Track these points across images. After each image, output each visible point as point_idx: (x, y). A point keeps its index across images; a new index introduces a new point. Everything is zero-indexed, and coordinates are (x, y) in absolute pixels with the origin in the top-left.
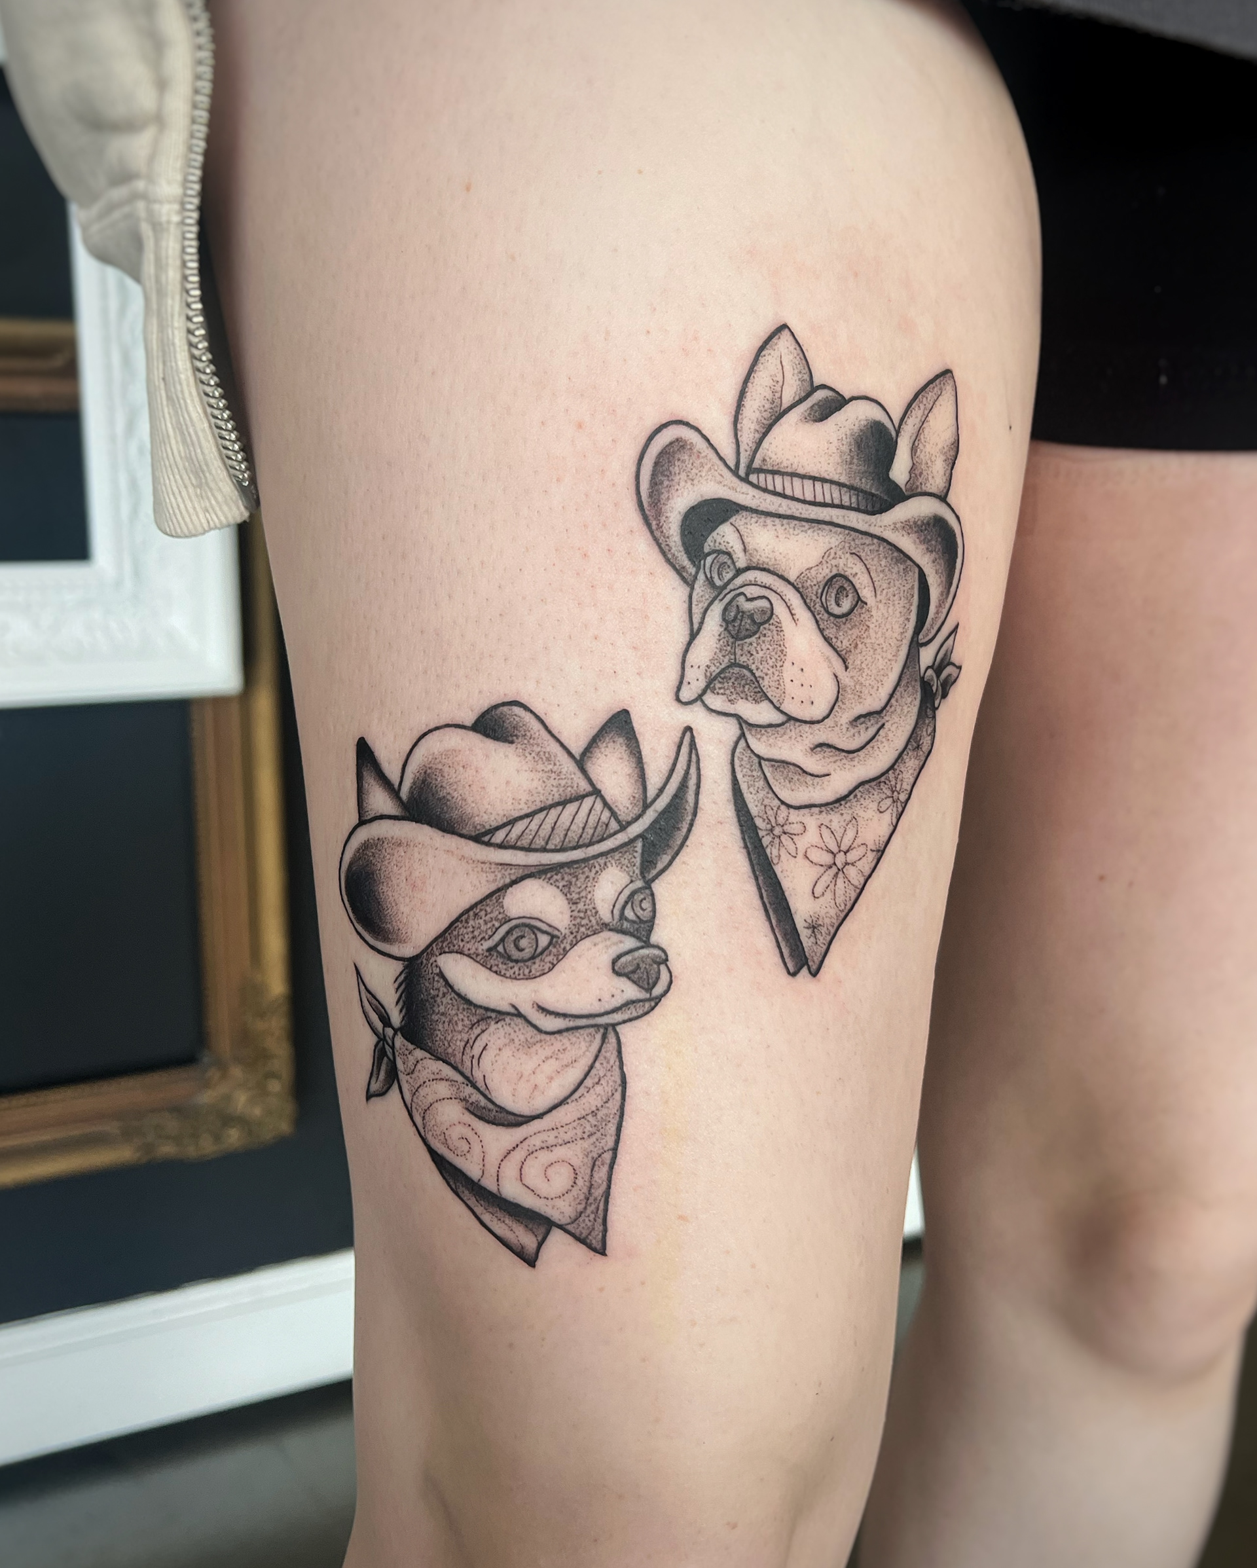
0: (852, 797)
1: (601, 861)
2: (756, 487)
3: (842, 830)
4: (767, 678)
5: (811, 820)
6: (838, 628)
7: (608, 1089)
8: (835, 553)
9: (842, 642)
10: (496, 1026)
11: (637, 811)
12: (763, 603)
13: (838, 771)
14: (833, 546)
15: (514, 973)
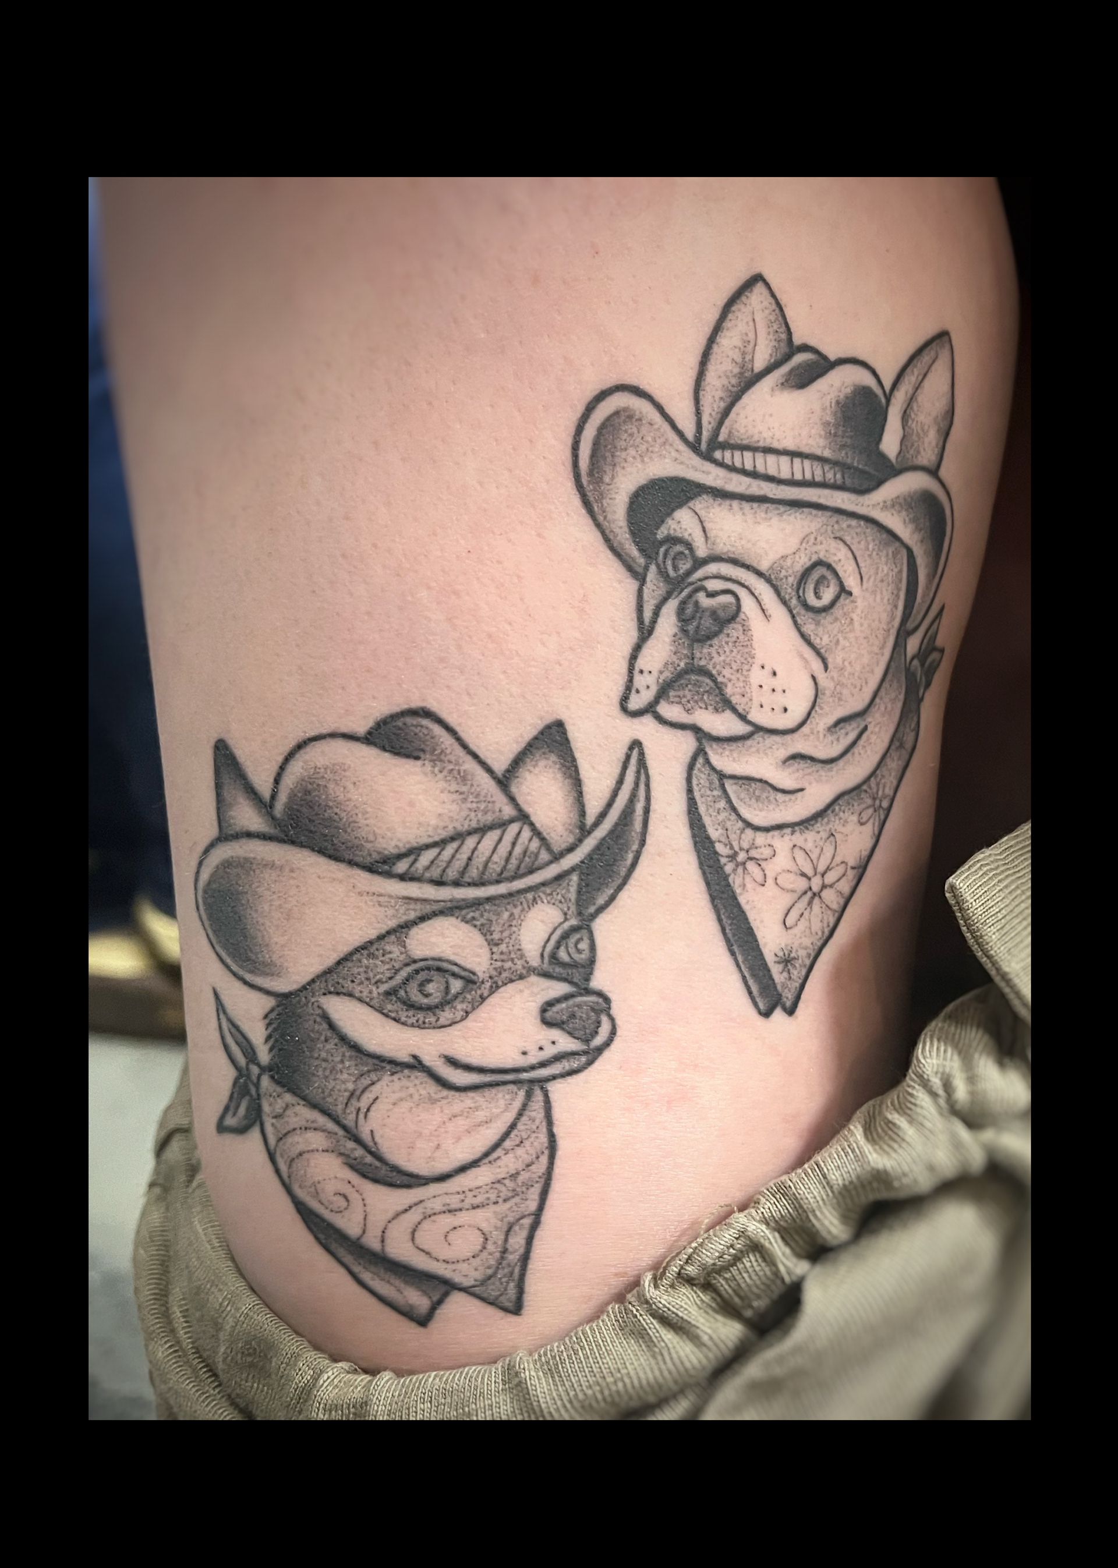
0: (829, 812)
1: (530, 896)
2: (721, 464)
3: (818, 850)
4: (730, 685)
5: (782, 843)
6: (818, 623)
7: (532, 1151)
8: (816, 539)
9: (821, 639)
10: (391, 1078)
11: (571, 839)
12: (728, 599)
13: (814, 784)
14: (814, 531)
15: (417, 1021)
